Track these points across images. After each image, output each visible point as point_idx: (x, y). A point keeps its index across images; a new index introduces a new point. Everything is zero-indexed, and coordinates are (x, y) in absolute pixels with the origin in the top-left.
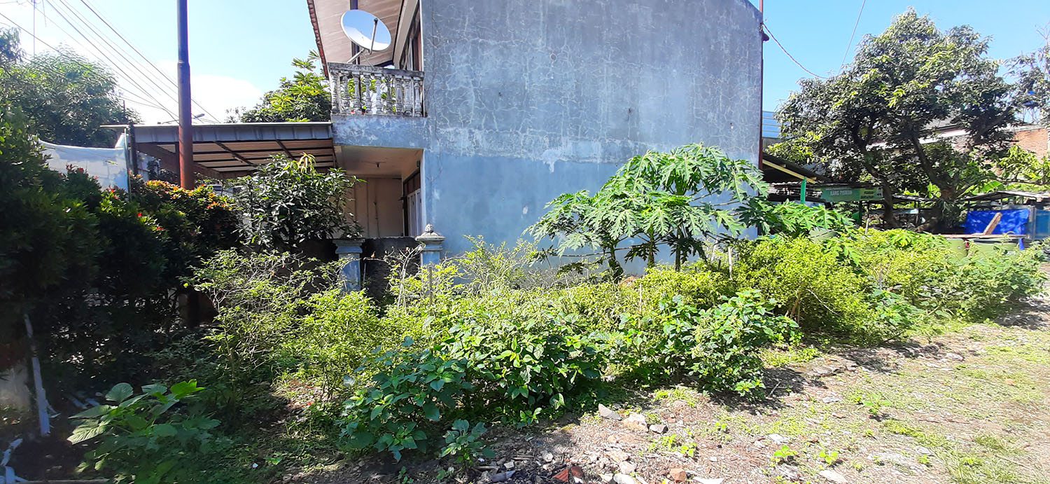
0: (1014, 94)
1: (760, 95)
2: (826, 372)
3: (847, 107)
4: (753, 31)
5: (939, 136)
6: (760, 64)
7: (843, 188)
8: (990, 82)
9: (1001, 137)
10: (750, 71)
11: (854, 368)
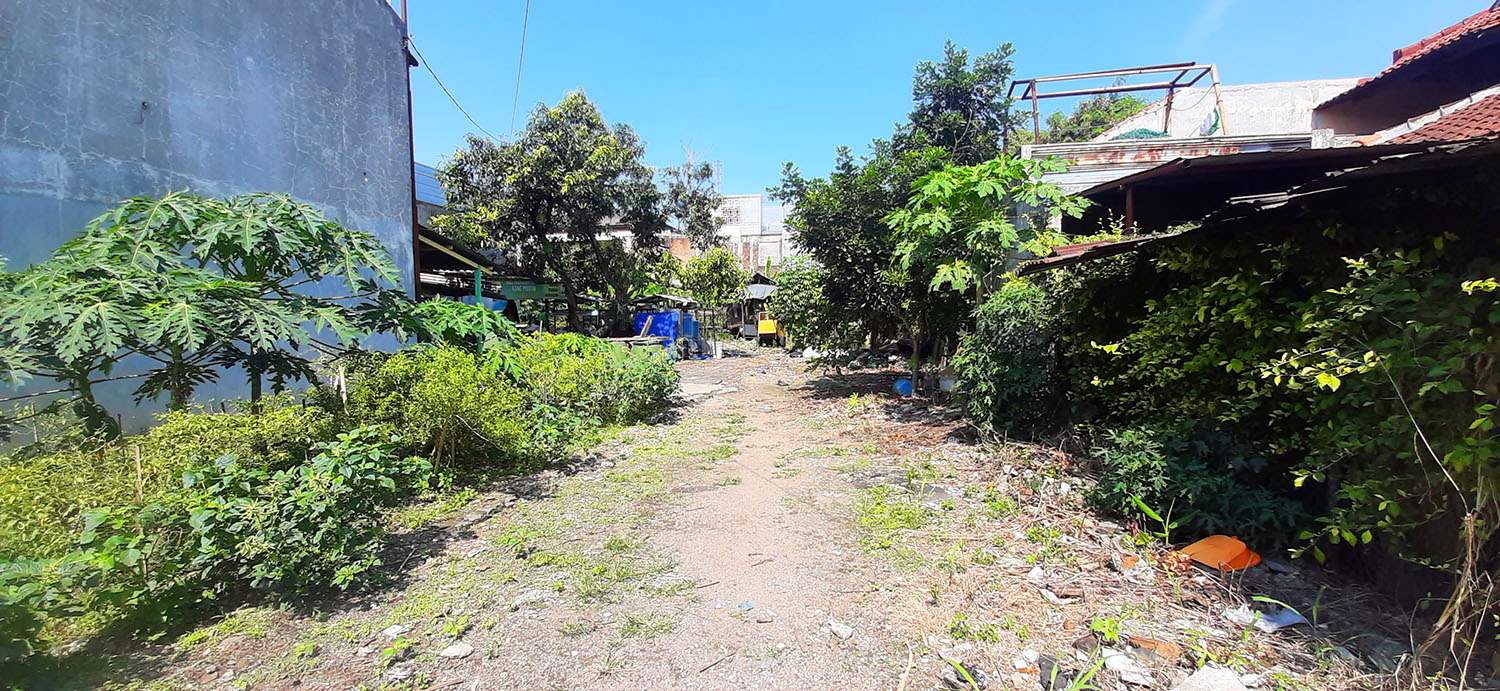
0: (665, 203)
1: (408, 142)
2: (479, 516)
3: (521, 183)
4: (391, 45)
5: (613, 234)
6: (405, 96)
7: (525, 283)
8: (647, 187)
9: (657, 242)
10: (390, 101)
11: (512, 503)
